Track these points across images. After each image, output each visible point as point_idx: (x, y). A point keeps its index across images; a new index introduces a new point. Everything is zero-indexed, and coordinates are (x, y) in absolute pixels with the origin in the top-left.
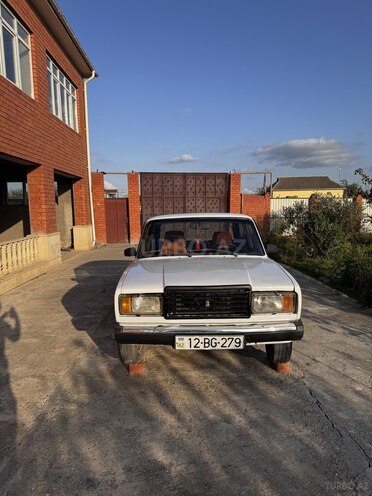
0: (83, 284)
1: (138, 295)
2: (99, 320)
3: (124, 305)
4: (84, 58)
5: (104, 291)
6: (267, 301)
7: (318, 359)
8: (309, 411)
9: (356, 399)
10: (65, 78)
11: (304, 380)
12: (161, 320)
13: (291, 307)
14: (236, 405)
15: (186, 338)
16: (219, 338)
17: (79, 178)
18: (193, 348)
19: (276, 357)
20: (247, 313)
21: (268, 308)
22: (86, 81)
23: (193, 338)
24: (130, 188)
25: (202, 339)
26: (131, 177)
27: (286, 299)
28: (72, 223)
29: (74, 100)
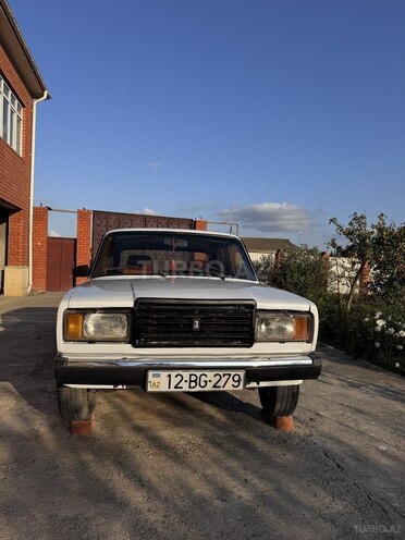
0: (11, 329)
1: (94, 310)
2: (29, 370)
3: (72, 326)
4: (35, 74)
5: (39, 338)
6: (273, 326)
7: (322, 413)
8: (332, 479)
9: (384, 461)
10: (10, 92)
11: (313, 438)
12: (127, 349)
13: (305, 335)
14: (232, 473)
15: (164, 374)
16: (210, 374)
17: (19, 210)
18: (172, 389)
19: (278, 407)
20: (249, 340)
21: (274, 336)
22: (36, 102)
23: (173, 374)
24: (79, 227)
25: (186, 375)
26: (82, 215)
27: (299, 323)
28: (3, 263)
29: (19, 120)
